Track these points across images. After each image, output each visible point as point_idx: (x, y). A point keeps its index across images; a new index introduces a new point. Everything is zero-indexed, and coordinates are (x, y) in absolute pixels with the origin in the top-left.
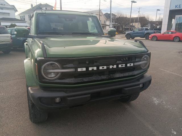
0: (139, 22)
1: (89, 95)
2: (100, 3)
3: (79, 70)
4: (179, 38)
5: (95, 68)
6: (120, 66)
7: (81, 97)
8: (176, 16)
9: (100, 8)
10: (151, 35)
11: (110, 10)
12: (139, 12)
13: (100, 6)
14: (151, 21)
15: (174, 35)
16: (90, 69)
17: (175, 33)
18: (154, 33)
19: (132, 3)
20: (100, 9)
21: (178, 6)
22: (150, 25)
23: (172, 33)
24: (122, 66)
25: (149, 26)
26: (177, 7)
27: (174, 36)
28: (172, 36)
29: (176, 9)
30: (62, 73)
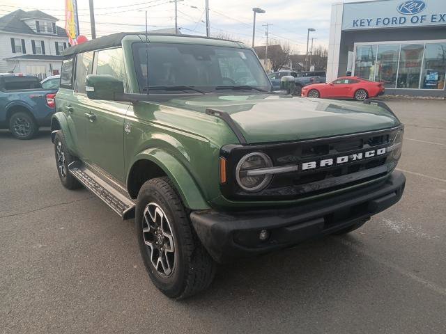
0: (268, 58)
1: (322, 220)
2: (176, 10)
3: (305, 166)
4: (365, 93)
5: (330, 162)
6: (367, 155)
7: (310, 224)
8: (356, 44)
9: (176, 24)
10: (305, 88)
11: (207, 29)
12: (267, 34)
13: (176, 19)
14: (296, 56)
15: (355, 86)
16: (323, 163)
17: (357, 82)
18: (312, 81)
19: (255, 14)
20: (176, 26)
21: (359, 23)
22: (291, 64)
23: (352, 81)
24: (370, 154)
25: (290, 66)
26: (357, 25)
27: (354, 89)
28: (351, 88)
29: (356, 28)
30: (274, 175)
